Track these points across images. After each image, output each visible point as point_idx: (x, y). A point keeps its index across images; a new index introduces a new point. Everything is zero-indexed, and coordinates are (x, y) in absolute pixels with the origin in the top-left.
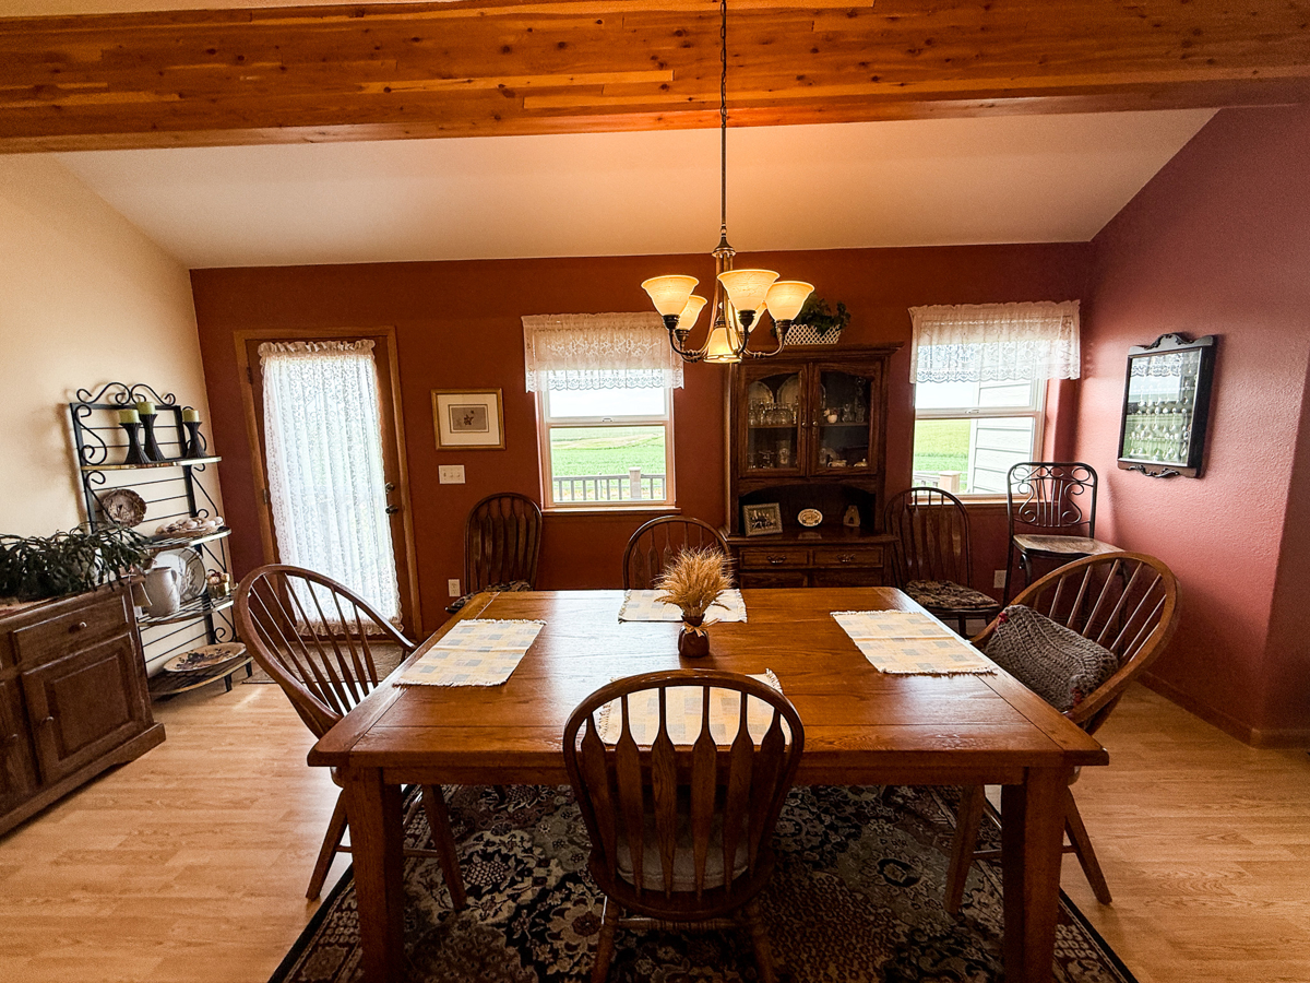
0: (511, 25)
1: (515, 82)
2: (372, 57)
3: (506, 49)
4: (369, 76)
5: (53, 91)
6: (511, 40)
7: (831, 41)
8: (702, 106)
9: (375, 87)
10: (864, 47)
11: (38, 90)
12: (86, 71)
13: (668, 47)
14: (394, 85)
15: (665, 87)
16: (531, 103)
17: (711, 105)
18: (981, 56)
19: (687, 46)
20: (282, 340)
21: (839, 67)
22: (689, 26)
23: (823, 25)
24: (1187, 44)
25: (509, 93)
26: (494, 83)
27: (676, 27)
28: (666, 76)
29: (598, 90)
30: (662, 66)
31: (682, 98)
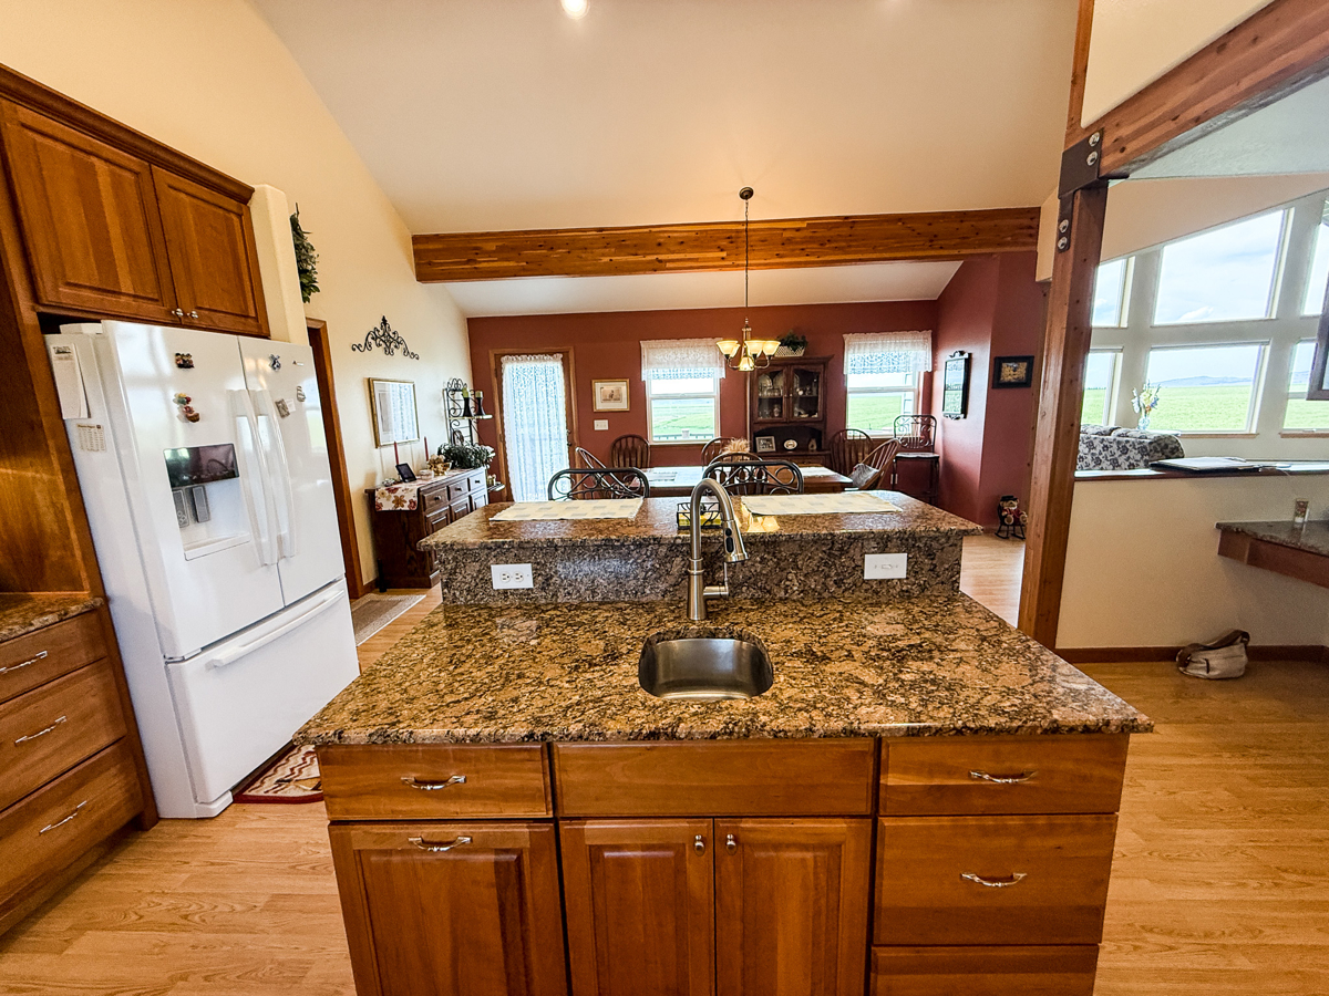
0: (662, 235)
1: (661, 257)
2: (605, 247)
3: (659, 244)
4: (603, 255)
5: (475, 261)
6: (662, 240)
7: (790, 240)
8: (738, 266)
9: (606, 259)
10: (802, 243)
11: (469, 262)
12: (489, 253)
13: (724, 243)
14: (613, 258)
15: (723, 258)
16: (668, 265)
17: (743, 265)
18: (849, 246)
19: (732, 242)
20: (514, 355)
21: (793, 250)
22: (733, 235)
23: (787, 235)
24: (931, 241)
25: (660, 261)
26: (654, 257)
27: (728, 235)
28: (724, 254)
29: (696, 260)
30: (722, 250)
31: (730, 263)
